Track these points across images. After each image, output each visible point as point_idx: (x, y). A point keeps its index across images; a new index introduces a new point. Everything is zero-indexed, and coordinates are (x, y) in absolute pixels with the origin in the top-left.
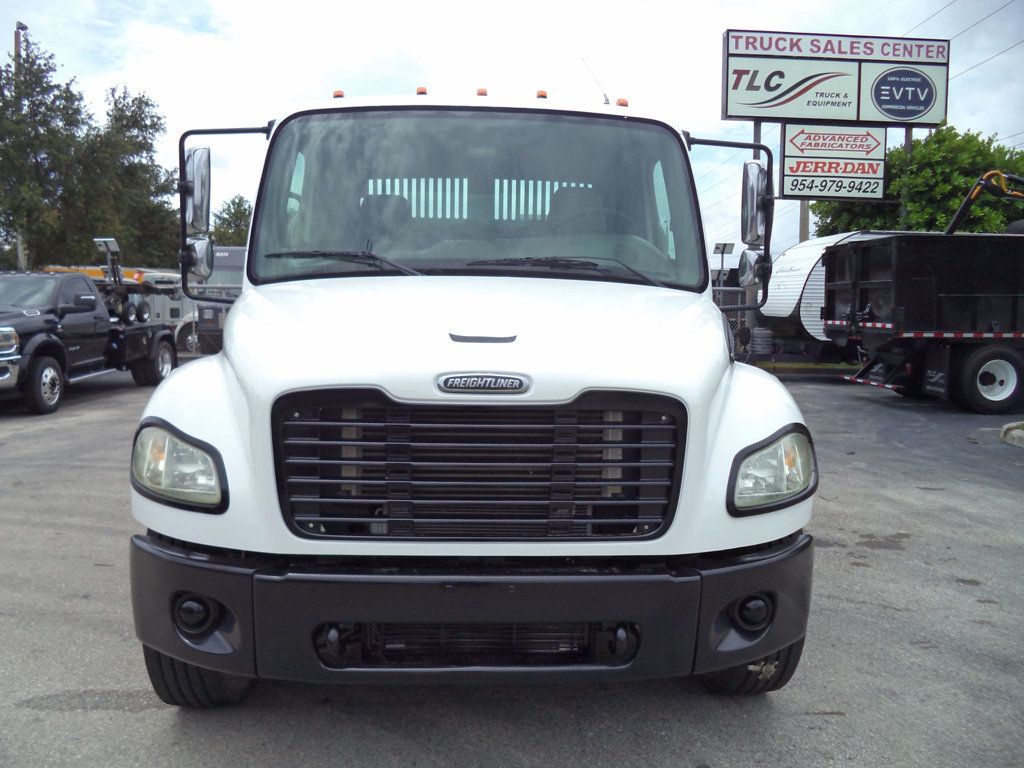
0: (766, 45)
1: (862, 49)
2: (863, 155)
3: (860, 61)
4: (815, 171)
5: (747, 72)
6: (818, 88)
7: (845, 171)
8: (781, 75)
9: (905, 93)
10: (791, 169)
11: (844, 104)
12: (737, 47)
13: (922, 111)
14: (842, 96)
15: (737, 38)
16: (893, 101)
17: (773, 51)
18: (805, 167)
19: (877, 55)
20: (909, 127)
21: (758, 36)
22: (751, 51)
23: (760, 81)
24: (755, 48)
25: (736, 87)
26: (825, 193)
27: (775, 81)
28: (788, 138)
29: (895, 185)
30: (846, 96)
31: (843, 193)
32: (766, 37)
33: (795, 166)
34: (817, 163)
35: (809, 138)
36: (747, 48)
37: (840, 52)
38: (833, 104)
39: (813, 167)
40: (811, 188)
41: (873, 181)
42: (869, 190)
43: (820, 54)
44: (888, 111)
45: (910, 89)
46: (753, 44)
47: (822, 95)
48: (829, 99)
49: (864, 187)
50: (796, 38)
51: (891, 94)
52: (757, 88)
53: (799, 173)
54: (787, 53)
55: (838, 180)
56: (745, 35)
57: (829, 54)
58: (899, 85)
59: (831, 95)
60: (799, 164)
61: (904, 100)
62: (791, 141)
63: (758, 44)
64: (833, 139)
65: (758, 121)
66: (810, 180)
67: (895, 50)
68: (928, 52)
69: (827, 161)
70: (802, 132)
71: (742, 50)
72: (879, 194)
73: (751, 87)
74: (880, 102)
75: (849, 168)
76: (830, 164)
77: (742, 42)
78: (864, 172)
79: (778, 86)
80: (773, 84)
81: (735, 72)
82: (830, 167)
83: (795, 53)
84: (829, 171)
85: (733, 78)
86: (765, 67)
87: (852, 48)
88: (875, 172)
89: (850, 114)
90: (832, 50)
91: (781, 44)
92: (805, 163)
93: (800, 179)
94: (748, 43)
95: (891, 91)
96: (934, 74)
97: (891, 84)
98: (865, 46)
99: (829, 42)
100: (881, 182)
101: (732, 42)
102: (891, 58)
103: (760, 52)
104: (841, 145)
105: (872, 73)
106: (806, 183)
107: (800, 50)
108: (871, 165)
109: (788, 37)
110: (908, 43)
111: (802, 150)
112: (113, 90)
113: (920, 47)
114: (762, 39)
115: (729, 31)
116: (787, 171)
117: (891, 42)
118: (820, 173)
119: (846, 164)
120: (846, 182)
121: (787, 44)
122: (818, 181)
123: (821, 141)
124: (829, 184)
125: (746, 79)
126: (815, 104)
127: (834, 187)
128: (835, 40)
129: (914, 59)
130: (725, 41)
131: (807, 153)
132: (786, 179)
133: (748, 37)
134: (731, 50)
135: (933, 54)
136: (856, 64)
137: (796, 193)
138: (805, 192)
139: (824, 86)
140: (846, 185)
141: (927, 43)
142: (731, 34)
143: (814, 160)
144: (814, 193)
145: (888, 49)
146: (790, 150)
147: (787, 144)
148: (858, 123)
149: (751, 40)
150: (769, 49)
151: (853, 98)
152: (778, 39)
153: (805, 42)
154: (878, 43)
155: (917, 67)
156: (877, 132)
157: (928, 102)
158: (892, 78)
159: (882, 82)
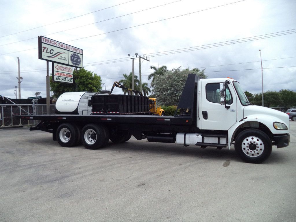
0: (50, 42)
1: (68, 48)
2: (69, 73)
3: (68, 51)
4: (61, 75)
5: (46, 48)
7: (66, 76)
8: (53, 50)
11: (66, 60)
12: (43, 41)
13: (79, 64)
15: (43, 39)
16: (74, 61)
17: (51, 44)
19: (71, 50)
20: (77, 67)
21: (48, 39)
22: (46, 43)
23: (49, 51)
24: (47, 42)
25: (43, 51)
26: (63, 81)
27: (52, 51)
28: (55, 66)
29: (76, 81)
30: (66, 58)
31: (66, 81)
32: (50, 40)
34: (61, 74)
35: (59, 67)
36: (46, 42)
38: (63, 60)
39: (60, 74)
41: (71, 79)
42: (71, 81)
43: (60, 47)
44: (73, 63)
45: (77, 59)
47: (61, 57)
48: (63, 58)
50: (56, 42)
51: (74, 59)
52: (48, 53)
53: (57, 75)
54: (54, 45)
55: (65, 78)
56: (45, 38)
57: (62, 47)
58: (75, 58)
59: (63, 57)
60: (57, 73)
62: (55, 67)
63: (48, 41)
64: (64, 68)
65: (48, 61)
66: (59, 77)
69: (63, 73)
70: (57, 65)
71: (44, 42)
72: (72, 82)
73: (47, 52)
74: (72, 61)
77: (44, 40)
79: (52, 53)
80: (51, 52)
81: (43, 47)
82: (63, 75)
83: (55, 45)
84: (63, 76)
85: (43, 49)
86: (50, 48)
87: (66, 47)
88: (71, 77)
89: (66, 62)
90: (63, 47)
91: (53, 43)
92: (58, 73)
93: (58, 77)
94: (46, 41)
96: (80, 56)
97: (73, 57)
98: (69, 47)
99: (62, 45)
100: (73, 79)
101: (42, 39)
102: (73, 51)
104: (65, 70)
105: (71, 54)
106: (59, 78)
108: (71, 75)
109: (54, 41)
110: (76, 49)
111: (58, 70)
113: (78, 50)
114: (49, 40)
115: (41, 36)
116: (55, 75)
117: (73, 47)
118: (61, 76)
119: (66, 74)
120: (67, 79)
121: (54, 43)
122: (61, 78)
123: (61, 68)
125: (46, 50)
126: (60, 59)
127: (64, 80)
128: (63, 44)
129: (77, 52)
130: (40, 38)
131: (59, 71)
132: (55, 76)
133: (46, 39)
134: (42, 41)
135: (80, 52)
136: (67, 51)
137: (57, 80)
138: (59, 80)
139: (62, 55)
140: (66, 79)
141: (79, 49)
142: (42, 37)
143: (60, 73)
144: (61, 81)
145: (73, 49)
146: (55, 69)
147: (55, 68)
148: (68, 65)
149: (46, 40)
150: (50, 43)
151: (67, 59)
152: (52, 41)
153: (57, 43)
154: (71, 47)
155: (78, 54)
156: (71, 68)
157: (80, 62)
158: (74, 56)
159: (72, 56)
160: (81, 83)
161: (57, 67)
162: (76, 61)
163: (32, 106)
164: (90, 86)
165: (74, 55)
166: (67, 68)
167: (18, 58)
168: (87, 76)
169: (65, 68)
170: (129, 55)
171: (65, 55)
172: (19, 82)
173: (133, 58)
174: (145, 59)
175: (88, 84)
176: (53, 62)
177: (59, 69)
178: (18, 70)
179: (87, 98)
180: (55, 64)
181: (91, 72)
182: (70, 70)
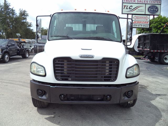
1: (146, 2)
3: (146, 4)
5: (126, 6)
6: (138, 9)
9: (153, 9)
13: (156, 13)
16: (151, 11)
17: (131, 2)
19: (149, 3)
20: (154, 15)
22: (127, 2)
23: (128, 7)
25: (124, 8)
26: (139, 27)
28: (133, 17)
29: (151, 26)
30: (143, 10)
31: (142, 27)
37: (142, 2)
38: (141, 11)
40: (137, 26)
44: (150, 13)
45: (154, 9)
49: (146, 26)
51: (151, 10)
52: (128, 9)
55: (141, 24)
57: (140, 3)
58: (152, 8)
60: (135, 22)
61: (153, 11)
65: (128, 14)
70: (135, 16)
71: (125, 2)
72: (148, 27)
73: (127, 8)
74: (149, 11)
75: (143, 22)
76: (140, 22)
78: (146, 23)
79: (131, 8)
80: (130, 8)
81: (124, 6)
83: (134, 2)
86: (129, 5)
87: (144, 2)
88: (148, 23)
89: (143, 13)
93: (135, 24)
95: (151, 9)
96: (158, 6)
97: (151, 8)
99: (140, 1)
100: (149, 25)
102: (151, 3)
104: (142, 19)
105: (148, 6)
107: (135, 2)
110: (154, 1)
112: (20, 9)
113: (156, 1)
117: (151, 1)
118: (138, 23)
120: (143, 25)
123: (138, 18)
126: (138, 11)
131: (136, 20)
132: (133, 24)
134: (123, 2)
135: (159, 3)
148: (145, 15)
154: (149, 1)
155: (156, 5)
157: (157, 11)
159: (149, 8)
161: (135, 18)
166: (144, 17)
169: (142, 17)
171: (143, 8)
177: (137, 18)
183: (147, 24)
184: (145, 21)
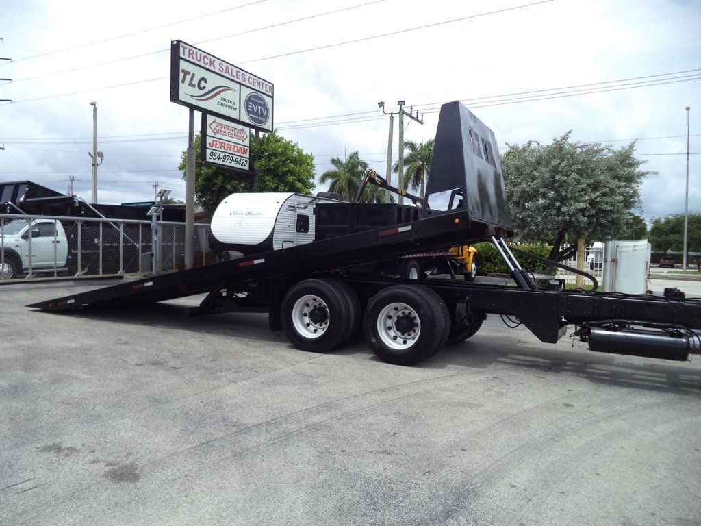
0: (198, 58)
1: (241, 77)
2: (240, 142)
3: (241, 84)
4: (221, 148)
5: (189, 73)
6: (222, 95)
7: (234, 151)
8: (206, 82)
9: (258, 109)
10: (210, 144)
11: (234, 109)
12: (184, 54)
13: (263, 122)
14: (233, 103)
15: (184, 48)
16: (252, 113)
17: (201, 63)
18: (216, 144)
19: (246, 83)
20: (258, 129)
21: (195, 50)
22: (191, 59)
23: (195, 82)
24: (193, 58)
25: (183, 82)
26: (225, 163)
27: (203, 84)
28: (209, 122)
29: (257, 165)
30: (234, 104)
31: (233, 164)
32: (199, 52)
33: (212, 142)
34: (222, 143)
35: (217, 126)
36: (189, 57)
37: (232, 75)
38: (229, 107)
39: (220, 145)
40: (219, 159)
41: (245, 159)
42: (244, 164)
43: (223, 73)
44: (252, 118)
45: (260, 107)
46: (192, 55)
47: (224, 99)
48: (227, 103)
49: (242, 162)
50: (213, 59)
51: (252, 108)
52: (194, 86)
53: (213, 148)
54: (208, 67)
55: (231, 155)
56: (189, 47)
57: (227, 75)
58: (256, 104)
59: (227, 101)
60: (213, 141)
62: (210, 126)
63: (194, 56)
64: (228, 129)
65: (193, 108)
66: (219, 153)
67: (254, 82)
68: (266, 88)
69: (226, 142)
70: (214, 121)
71: (186, 57)
72: (247, 168)
73: (191, 84)
74: (249, 112)
75: (236, 149)
76: (228, 145)
77: (187, 51)
78: (241, 153)
79: (204, 88)
80: (202, 86)
81: (183, 71)
82: (227, 147)
83: (212, 68)
84: (227, 149)
85: (182, 75)
86: (199, 73)
87: (237, 75)
88: (246, 153)
89: (235, 115)
90: (229, 73)
91: (206, 60)
92: (216, 142)
93: (214, 152)
94: (189, 54)
95: (252, 106)
96: (268, 100)
97: (253, 102)
98: (242, 74)
99: (227, 67)
100: (248, 160)
101: (181, 49)
102: (251, 86)
103: (195, 61)
104: (232, 134)
105: (246, 92)
106: (217, 155)
107: (214, 67)
108: (244, 149)
109: (209, 56)
110: (259, 80)
111: (215, 133)
113: (263, 84)
114: (196, 53)
115: (179, 42)
116: (208, 146)
117: (253, 77)
118: (223, 150)
119: (234, 146)
120: (235, 157)
122: (222, 155)
123: (223, 129)
124: (227, 157)
125: (188, 78)
126: (221, 104)
127: (229, 160)
128: (230, 67)
129: (260, 90)
130: (176, 47)
131: (217, 136)
132: (207, 150)
133: (190, 50)
134: (181, 55)
135: (268, 90)
136: (238, 85)
137: (212, 161)
138: (216, 161)
139: (224, 95)
140: (234, 159)
141: (266, 83)
142: (181, 44)
143: (220, 141)
144: (220, 162)
145: (251, 81)
146: (209, 132)
147: (208, 128)
148: (239, 122)
149: (191, 52)
150: (199, 61)
151: (237, 106)
152: (205, 57)
153: (217, 62)
154: (247, 76)
155: (262, 95)
156: (247, 129)
157: (266, 117)
158: (253, 99)
159: (249, 100)
160: (268, 171)
161: (214, 126)
162: (257, 114)
163: (149, 225)
164: (290, 178)
165: (254, 96)
166: (236, 129)
167: (93, 104)
168: (283, 154)
169: (233, 129)
170: (381, 104)
171: (232, 96)
172: (95, 165)
173: (392, 114)
174: (412, 118)
175: (285, 174)
176: (205, 113)
177: (218, 130)
178: (92, 136)
179: (294, 210)
180: (210, 118)
181: (292, 144)
182: (244, 135)
183: (244, 155)
184: (238, 146)
